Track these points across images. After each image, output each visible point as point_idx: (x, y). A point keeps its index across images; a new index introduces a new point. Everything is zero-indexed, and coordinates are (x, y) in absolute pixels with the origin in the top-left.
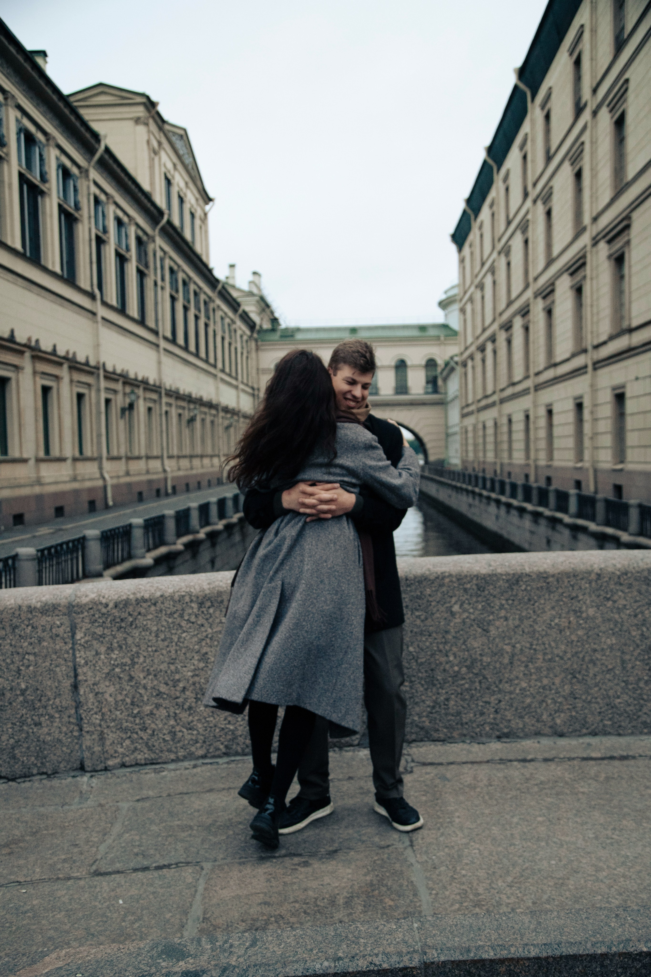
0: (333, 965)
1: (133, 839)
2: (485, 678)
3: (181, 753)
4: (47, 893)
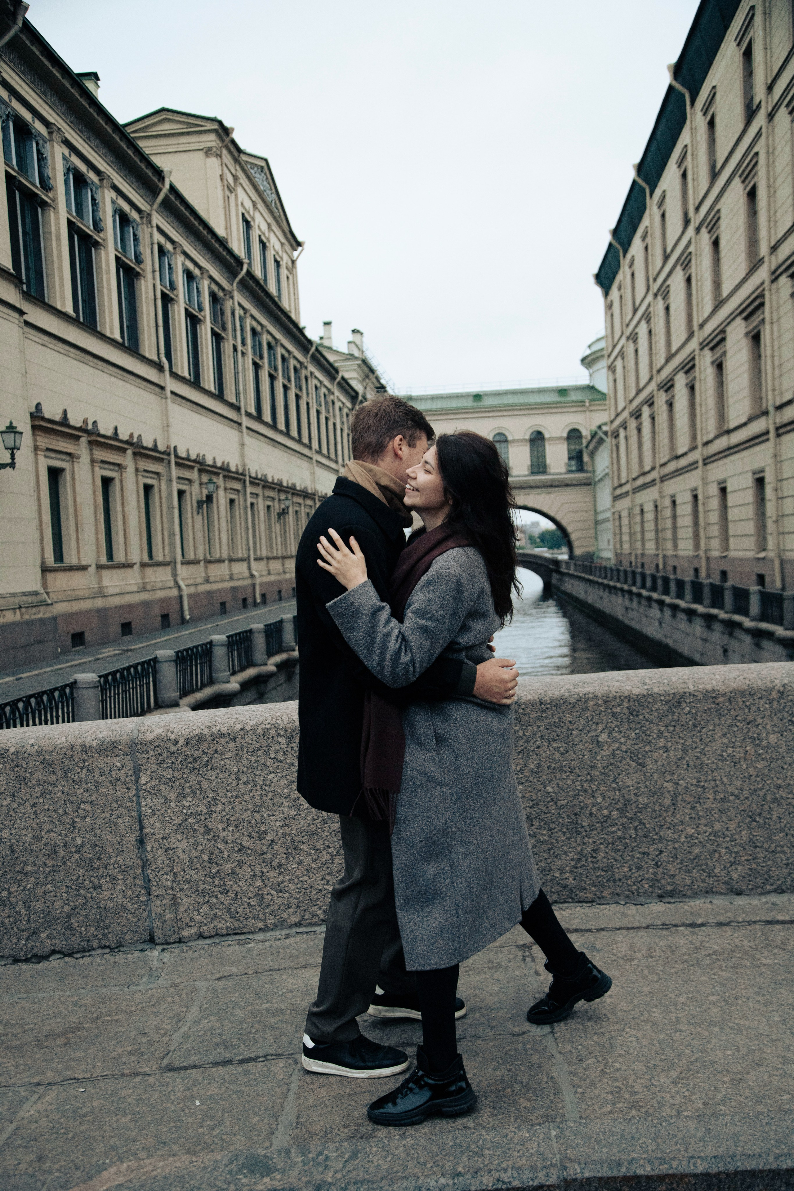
1: (212, 1026)
2: (641, 823)
3: (271, 921)
4: (109, 1092)
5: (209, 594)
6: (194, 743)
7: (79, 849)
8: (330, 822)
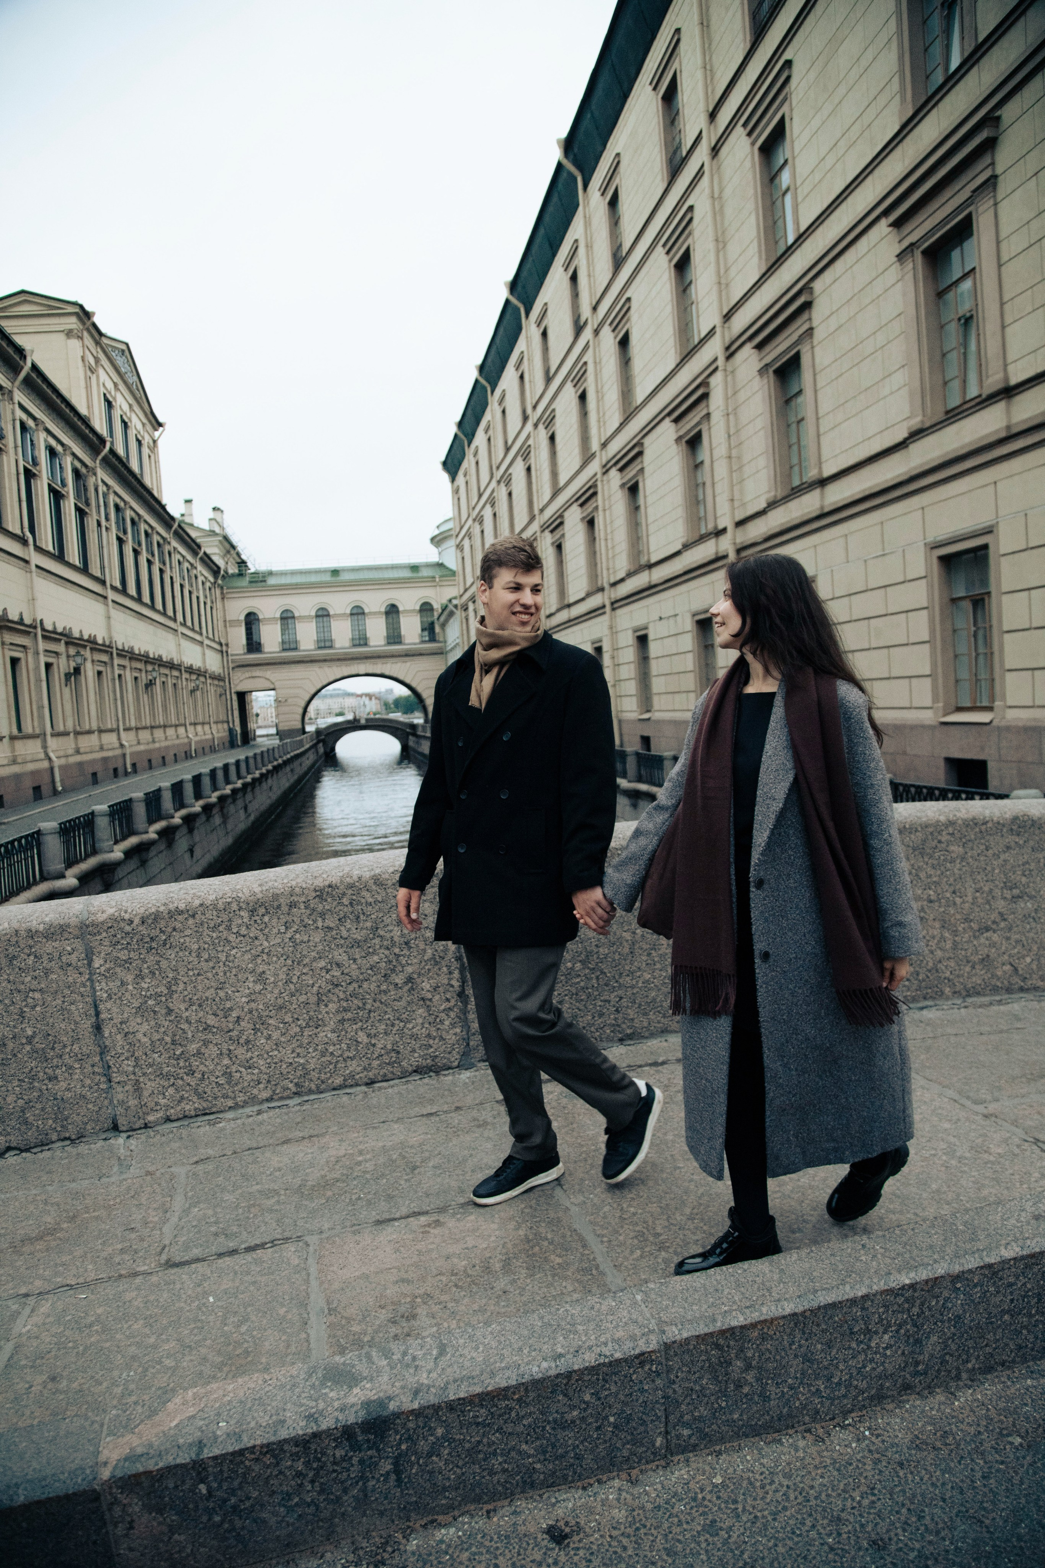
0: (553, 1365)
1: (205, 1214)
2: (602, 972)
3: (241, 1098)
4: (111, 1297)
5: (80, 764)
6: (150, 921)
7: (30, 1040)
8: (298, 994)
